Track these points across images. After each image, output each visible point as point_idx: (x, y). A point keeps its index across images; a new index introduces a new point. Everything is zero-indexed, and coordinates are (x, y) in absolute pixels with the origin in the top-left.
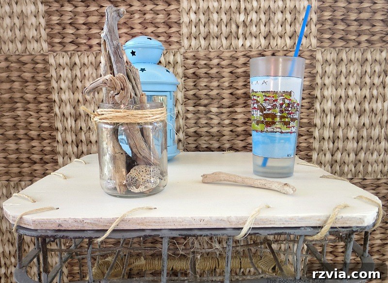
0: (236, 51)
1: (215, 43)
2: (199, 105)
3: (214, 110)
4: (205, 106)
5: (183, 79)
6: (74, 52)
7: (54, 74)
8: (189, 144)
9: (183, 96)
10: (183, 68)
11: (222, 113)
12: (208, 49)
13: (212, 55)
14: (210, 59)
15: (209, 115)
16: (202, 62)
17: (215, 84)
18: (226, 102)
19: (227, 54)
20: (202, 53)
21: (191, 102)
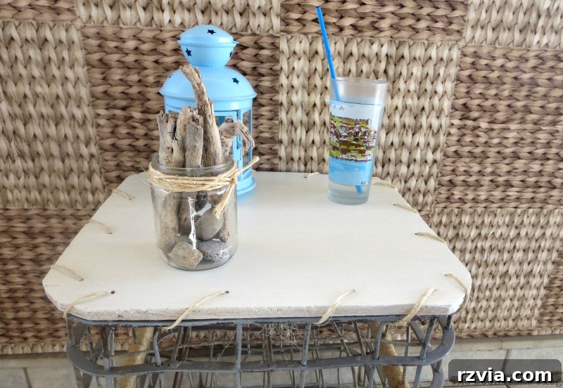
0: (528, 50)
1: (504, 36)
2: (467, 118)
3: (484, 125)
4: (475, 120)
5: (455, 82)
6: (317, 35)
7: (285, 66)
8: (445, 166)
9: (450, 106)
10: (458, 68)
11: (492, 130)
12: (495, 44)
13: (498, 53)
14: (494, 59)
15: (477, 132)
16: (483, 62)
17: (493, 92)
18: (500, 116)
19: (516, 54)
20: (485, 50)
21: (458, 114)
